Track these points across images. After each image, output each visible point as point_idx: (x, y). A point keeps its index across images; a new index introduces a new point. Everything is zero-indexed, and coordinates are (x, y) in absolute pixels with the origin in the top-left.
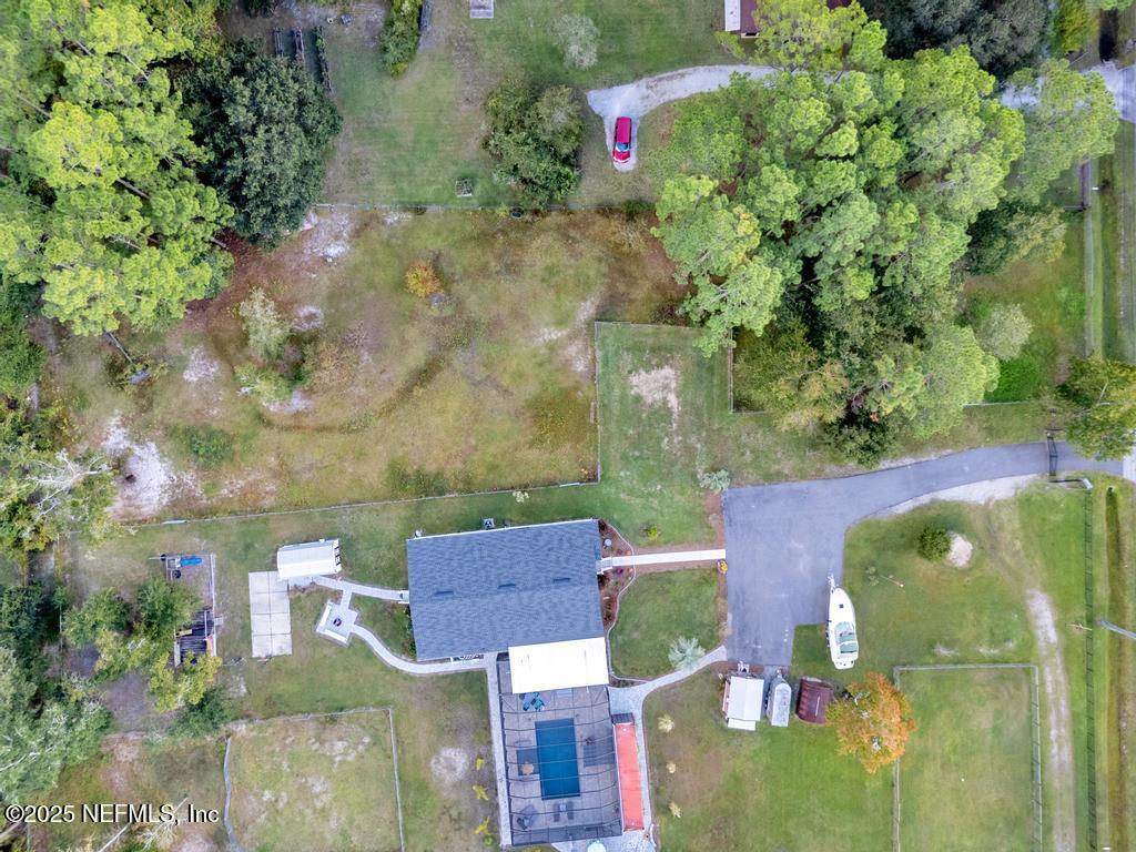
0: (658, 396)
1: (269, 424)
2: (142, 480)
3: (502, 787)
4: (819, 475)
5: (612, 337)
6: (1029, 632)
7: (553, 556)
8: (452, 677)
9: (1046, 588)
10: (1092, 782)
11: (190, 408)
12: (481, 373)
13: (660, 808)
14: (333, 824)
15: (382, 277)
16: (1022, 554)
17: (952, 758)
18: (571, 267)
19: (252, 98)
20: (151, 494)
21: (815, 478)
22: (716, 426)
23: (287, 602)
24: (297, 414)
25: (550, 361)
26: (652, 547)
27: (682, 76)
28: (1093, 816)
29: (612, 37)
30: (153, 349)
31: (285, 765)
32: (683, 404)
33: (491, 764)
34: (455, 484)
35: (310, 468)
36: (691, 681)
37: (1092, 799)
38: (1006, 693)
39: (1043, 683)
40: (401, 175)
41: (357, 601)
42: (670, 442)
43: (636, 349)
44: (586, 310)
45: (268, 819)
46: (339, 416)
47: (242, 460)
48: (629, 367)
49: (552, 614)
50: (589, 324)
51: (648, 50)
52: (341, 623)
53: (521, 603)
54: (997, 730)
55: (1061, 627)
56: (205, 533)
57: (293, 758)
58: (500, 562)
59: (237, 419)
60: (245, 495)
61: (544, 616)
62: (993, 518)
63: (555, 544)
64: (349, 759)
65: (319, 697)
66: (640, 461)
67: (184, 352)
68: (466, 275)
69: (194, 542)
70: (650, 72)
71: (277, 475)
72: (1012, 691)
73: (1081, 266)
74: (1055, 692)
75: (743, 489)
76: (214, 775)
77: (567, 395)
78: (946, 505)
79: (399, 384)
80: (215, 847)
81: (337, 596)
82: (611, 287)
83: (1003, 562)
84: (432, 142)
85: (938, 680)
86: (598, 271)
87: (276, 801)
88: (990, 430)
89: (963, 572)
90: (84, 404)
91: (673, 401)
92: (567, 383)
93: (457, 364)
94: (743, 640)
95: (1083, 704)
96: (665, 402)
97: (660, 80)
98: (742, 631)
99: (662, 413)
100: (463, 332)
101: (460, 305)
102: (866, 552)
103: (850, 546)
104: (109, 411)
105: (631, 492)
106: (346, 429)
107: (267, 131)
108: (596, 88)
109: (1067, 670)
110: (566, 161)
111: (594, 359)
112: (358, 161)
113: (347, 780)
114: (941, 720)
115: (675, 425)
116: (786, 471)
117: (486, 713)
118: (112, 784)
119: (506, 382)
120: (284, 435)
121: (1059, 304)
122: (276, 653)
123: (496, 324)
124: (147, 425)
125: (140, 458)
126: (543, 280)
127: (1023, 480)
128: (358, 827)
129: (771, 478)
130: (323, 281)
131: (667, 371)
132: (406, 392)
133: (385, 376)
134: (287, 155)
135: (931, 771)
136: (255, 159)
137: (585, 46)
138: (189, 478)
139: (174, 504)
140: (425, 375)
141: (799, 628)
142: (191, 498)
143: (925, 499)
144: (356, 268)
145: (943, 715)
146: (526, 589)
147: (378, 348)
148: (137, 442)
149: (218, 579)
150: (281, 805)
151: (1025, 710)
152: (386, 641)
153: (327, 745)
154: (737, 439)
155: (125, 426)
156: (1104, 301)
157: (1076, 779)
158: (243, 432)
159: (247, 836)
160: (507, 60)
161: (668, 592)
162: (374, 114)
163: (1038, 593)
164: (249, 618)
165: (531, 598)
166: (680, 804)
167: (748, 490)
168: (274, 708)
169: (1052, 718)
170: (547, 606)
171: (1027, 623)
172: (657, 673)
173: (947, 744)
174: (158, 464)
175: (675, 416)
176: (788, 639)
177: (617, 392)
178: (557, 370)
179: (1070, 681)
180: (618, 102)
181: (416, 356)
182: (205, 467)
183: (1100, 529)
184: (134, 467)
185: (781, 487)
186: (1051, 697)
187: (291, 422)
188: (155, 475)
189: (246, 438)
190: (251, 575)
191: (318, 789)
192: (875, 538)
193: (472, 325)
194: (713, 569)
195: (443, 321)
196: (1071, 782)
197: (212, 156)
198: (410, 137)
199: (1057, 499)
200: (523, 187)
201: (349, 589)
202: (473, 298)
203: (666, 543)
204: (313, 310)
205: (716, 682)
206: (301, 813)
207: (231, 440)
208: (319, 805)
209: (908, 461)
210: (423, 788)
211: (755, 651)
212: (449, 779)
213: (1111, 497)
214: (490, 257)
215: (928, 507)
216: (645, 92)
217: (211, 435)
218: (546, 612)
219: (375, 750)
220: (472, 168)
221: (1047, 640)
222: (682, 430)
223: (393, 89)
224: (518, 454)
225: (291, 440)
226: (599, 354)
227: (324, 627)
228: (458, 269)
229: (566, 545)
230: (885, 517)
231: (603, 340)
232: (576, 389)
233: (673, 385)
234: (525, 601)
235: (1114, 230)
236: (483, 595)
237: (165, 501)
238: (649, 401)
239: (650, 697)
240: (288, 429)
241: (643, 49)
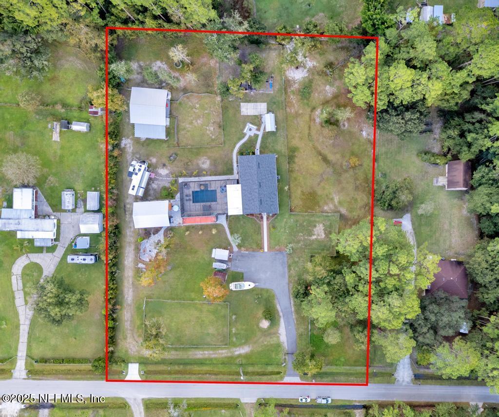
0: (316, 233)
1: (312, 111)
2: (297, 71)
3: (196, 179)
4: (290, 282)
5: (334, 218)
6: (238, 346)
7: (268, 199)
8: (232, 165)
9: (252, 351)
10: (191, 364)
11: (318, 87)
12: (325, 177)
13: (188, 228)
14: (187, 126)
15: (356, 147)
16: (263, 344)
17: (200, 320)
18: (357, 207)
19: (412, 119)
20: (292, 74)
21: (289, 280)
22: (305, 250)
23: (257, 114)
24: (314, 120)
25: (328, 198)
26: (269, 229)
28: (179, 364)
29: (426, 222)
30: (337, 76)
31: (206, 112)
32: (313, 240)
33: (204, 175)
34: (291, 167)
35: (298, 123)
36: (227, 239)
37: (185, 364)
38: (220, 337)
39: (222, 349)
40: (387, 155)
41: (256, 136)
42: (301, 236)
43: (331, 226)
44: (343, 211)
45: (190, 106)
46: (313, 132)
47: (301, 103)
48: (325, 224)
50: (339, 212)
51: (422, 233)
52: (250, 130)
53: (254, 189)
54: (208, 334)
55: (239, 356)
56: (280, 90)
57: (209, 114)
58: (267, 183)
59: (314, 101)
60: (291, 103)
62: (274, 335)
63: (272, 200)
64: (208, 132)
65: (227, 123)
66: (295, 226)
67: (335, 86)
68: (356, 174)
69: (277, 87)
70: (415, 233)
71: (296, 113)
72: (220, 340)
73: (351, 365)
74: (219, 353)
75: (286, 258)
76: (204, 89)
77: (317, 204)
78: (279, 321)
79: (322, 151)
80: (182, 89)
81: (258, 130)
82: (350, 219)
83: (261, 338)
84: (396, 165)
85: (224, 316)
86: (355, 215)
87: (196, 108)
88: (302, 335)
89: (258, 326)
90: (320, 54)
91: (314, 237)
92: (321, 203)
93: (328, 169)
94: (240, 256)
95: (215, 362)
96: (314, 235)
97: (413, 236)
98: (242, 256)
99: (310, 234)
100: (338, 172)
101: (346, 171)
102: (265, 295)
103: (267, 291)
104: (318, 62)
105: (286, 223)
106: (309, 135)
107: (403, 123)
108: (411, 216)
109: (226, 357)
110: (389, 205)
111: (328, 213)
112: (391, 142)
113: (201, 130)
114: (212, 317)
115: (306, 237)
116: (291, 272)
117: (220, 174)
118: (203, 58)
119: (322, 184)
120: (308, 116)
121: (339, 358)
122: (242, 110)
123: (340, 182)
124: (313, 74)
125: (303, 71)
126: (353, 197)
127: (286, 345)
128: (186, 134)
129: (289, 266)
130: (355, 129)
131: (323, 236)
132: (320, 154)
133: (325, 147)
134: (395, 128)
135: (196, 313)
136: (395, 119)
138: (296, 86)
139: (289, 81)
140: (325, 159)
141: (243, 274)
142: (290, 86)
143: (281, 314)
144: (359, 140)
145: (213, 318)
147: (334, 145)
148: (308, 71)
149: (266, 94)
150: (194, 110)
151: (214, 343)
152: (244, 144)
153: (212, 125)
154: (302, 257)
155: (314, 67)
156: (340, 373)
157: (191, 359)
158: (310, 103)
159: (185, 99)
160: (420, 189)
161: (255, 233)
162: (406, 148)
163: (250, 349)
164: (253, 102)
165: (256, 192)
166: (189, 234)
167: (286, 259)
168: (225, 109)
169: (211, 352)
171: (241, 345)
172: (230, 228)
173: (205, 319)
174: (301, 77)
175: (309, 238)
176: (239, 270)
177: (317, 219)
178: (325, 201)
179: (223, 358)
180: (406, 223)
181: (331, 157)
182: (300, 91)
183: (270, 369)
184: (300, 70)
185: (286, 270)
186: (217, 352)
187: (312, 118)
188: (298, 75)
189: (308, 104)
190: (266, 103)
191: (199, 122)
192: (270, 298)
193: (340, 174)
194: (262, 248)
195: (341, 166)
196: (190, 357)
197: (396, 105)
198: (398, 159)
199: (279, 356)
200: (382, 191)
201: (260, 134)
202: (348, 176)
203: (270, 233)
204: (346, 126)
205: (226, 246)
206: (192, 116)
207: (308, 99)
208: (194, 121)
209: (293, 309)
210: (198, 154)
211: (236, 260)
212: (200, 162)
213: (279, 373)
214: (361, 181)
215: (279, 315)
216: (409, 232)
217: (309, 93)
218: (251, 197)
219: (210, 139)
220: (388, 177)
221: (235, 351)
222: (305, 240)
223: (413, 154)
224: (299, 187)
225: (307, 117)
226: (330, 214)
227: (249, 125)
228: (357, 171)
229: (272, 203)
230: (276, 301)
231: (333, 216)
232: (319, 206)
233: (319, 237)
235: (362, 377)
236: (257, 178)
237: (290, 78)
238: (314, 230)
239: (222, 226)
240: (310, 115)
241: (423, 231)
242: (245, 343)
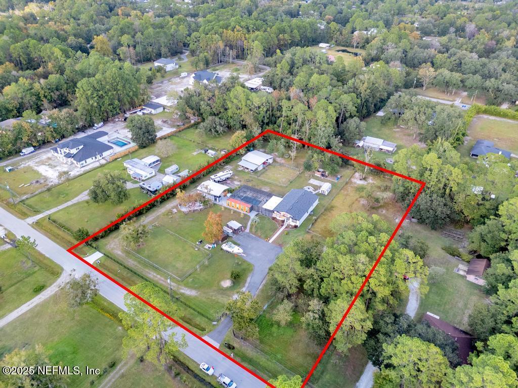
6: (189, 287)
7: (297, 210)
9: (196, 297)
13: (225, 208)
14: (270, 174)
16: (210, 298)
17: (178, 255)
20: (356, 181)
23: (319, 185)
26: (282, 233)
34: (325, 213)
35: (345, 198)
36: (247, 222)
41: (311, 192)
45: (279, 169)
49: (285, 205)
53: (292, 202)
54: (174, 266)
55: (183, 294)
57: (287, 175)
58: (303, 204)
60: (346, 189)
64: (280, 180)
65: (296, 181)
69: (341, 181)
71: (347, 194)
72: (179, 274)
78: (241, 288)
81: (314, 190)
83: (213, 292)
87: (281, 171)
89: (219, 282)
90: (381, 181)
94: (246, 235)
102: (245, 266)
103: (249, 264)
104: (378, 183)
106: (351, 205)
113: (277, 178)
114: (189, 258)
120: (356, 198)
121: (277, 353)
122: (310, 181)
130: (390, 216)
135: (180, 249)
138: (356, 185)
142: (351, 184)
143: (247, 285)
146: (294, 204)
148: (368, 183)
153: (285, 179)
155: (373, 183)
161: (270, 230)
164: (320, 181)
166: (223, 211)
168: (299, 177)
169: (162, 278)
170: (288, 205)
171: (192, 288)
173: (183, 256)
176: (239, 242)
182: (357, 188)
183: (198, 320)
184: (363, 181)
187: (358, 200)
188: (359, 182)
189: (359, 194)
192: (247, 270)
194: (268, 237)
199: (217, 314)
206: (276, 172)
209: (261, 287)
210: (265, 185)
211: (242, 235)
213: (203, 330)
221: (183, 289)
223: (438, 246)
224: (324, 224)
227: (309, 187)
229: (298, 213)
230: (250, 275)
237: (353, 181)
239: (250, 217)
242: (195, 289)
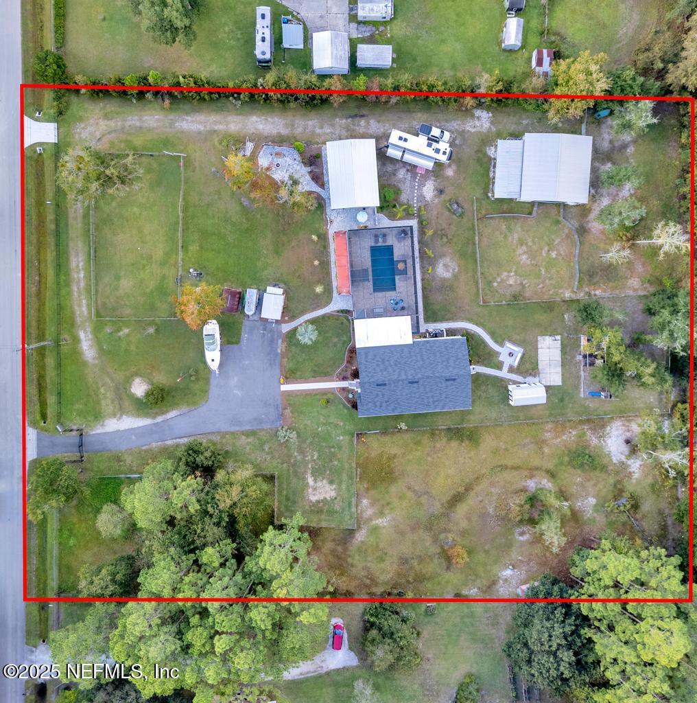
0: (319, 484)
1: (548, 471)
2: (621, 441)
3: (417, 254)
4: (224, 435)
5: (346, 519)
6: (97, 337)
7: (386, 398)
8: (444, 319)
9: (85, 364)
10: (57, 245)
11: (593, 482)
12: (424, 499)
13: (323, 237)
14: (516, 236)
15: (481, 557)
16: (100, 385)
17: (145, 262)
18: (369, 562)
20: (616, 433)
21: (227, 433)
22: (285, 465)
23: (540, 367)
24: (531, 477)
25: (383, 506)
26: (324, 392)
27: (301, 674)
28: (57, 222)
29: (342, 697)
30: (613, 518)
31: (543, 272)
32: (304, 479)
33: (422, 267)
34: (440, 434)
35: (525, 445)
36: (303, 313)
37: (58, 234)
38: (112, 300)
39: (89, 306)
40: (468, 617)
41: (499, 366)
42: (312, 456)
43: (332, 513)
44: (360, 536)
45: (554, 241)
46: (507, 475)
47: (564, 451)
48: (336, 502)
49: (387, 363)
50: (359, 527)
51: (322, 689)
52: (509, 353)
53: (406, 371)
54: (118, 278)
55: (77, 340)
56: (586, 408)
57: (538, 276)
58: (417, 395)
59: (566, 475)
60: (562, 430)
61: (392, 362)
62: (118, 407)
63: (384, 404)
64: (506, 274)
65: (523, 310)
66: (331, 445)
67: (595, 515)
68: (431, 558)
69: (592, 404)
70: (321, 676)
71: (544, 442)
72: (108, 301)
73: (60, 559)
74: (80, 301)
75: (269, 427)
76: (585, 268)
77: (373, 485)
78: (147, 415)
79: (472, 494)
80: (585, 225)
81: (511, 370)
82: (346, 550)
83: (112, 380)
84: (449, 635)
85: (153, 308)
86: (353, 559)
87: (549, 251)
88: (119, 460)
89: (137, 374)
90: (653, 486)
91: (310, 481)
92: (372, 492)
93: (438, 505)
94: (272, 336)
95: (63, 292)
96: (315, 480)
97: (315, 671)
98: (272, 341)
99: (317, 474)
100: (432, 525)
101: (435, 539)
102: (196, 387)
103: (205, 391)
104: (639, 482)
105: (336, 426)
106: (504, 467)
108: (352, 667)
109: (73, 313)
110: (373, 624)
111: (357, 506)
112: (493, 625)
113: (508, 261)
114: (152, 285)
115: (310, 466)
116: (244, 437)
117: (425, 297)
118: (643, 265)
119: (410, 494)
120: (539, 465)
121: (75, 536)
122: (547, 338)
123: (414, 528)
124: (617, 473)
125: (622, 453)
126: (386, 554)
127: (99, 430)
128: (501, 233)
129: (252, 433)
130: (515, 555)
131: (314, 499)
132: (468, 489)
133: (480, 498)
135: (159, 254)
137: (362, 693)
138: (595, 441)
139: (603, 426)
140: (456, 499)
141: (238, 342)
142: (594, 430)
143: (159, 419)
144: (496, 562)
145: (151, 287)
146: (403, 381)
147: (484, 515)
148: (623, 463)
149: (579, 381)
150: (546, 248)
151: (100, 290)
152: (483, 342)
153: (519, 282)
154: (273, 457)
155: (630, 473)
156: (46, 537)
157: (67, 245)
158: (563, 468)
159: (566, 231)
160: (405, 683)
161: (316, 366)
162: (483, 652)
163: (90, 361)
164: (562, 359)
165: (400, 375)
166: (313, 241)
167: (267, 426)
168: (549, 306)
169: (82, 284)
170: (390, 370)
171: (98, 342)
172: (324, 317)
173: (148, 271)
174: (611, 450)
175: (309, 472)
176: (245, 336)
177: (344, 486)
178: (379, 500)
179: (71, 307)
180: (341, 658)
181: (461, 510)
182: (585, 447)
183: (51, 400)
184: (625, 449)
185: (247, 428)
186: (83, 297)
187: (535, 472)
188: (613, 443)
189: (561, 464)
190: (560, 384)
191: (524, 257)
192: (190, 396)
193: (429, 528)
194: (288, 379)
195: (445, 530)
196: (71, 244)
198: (462, 639)
199: (78, 418)
200: (398, 610)
201: (504, 373)
202: (428, 544)
203: (316, 394)
204: (521, 538)
205: (289, 312)
206: (534, 243)
207: (570, 463)
208: (524, 248)
209: (169, 442)
210: (462, 255)
211: (265, 329)
212: (447, 260)
213: (44, 417)
214: (417, 568)
215: (157, 415)
216: (324, 665)
217: (581, 466)
218: (391, 366)
219: (491, 278)
220: (426, 620)
221: (85, 332)
222: (305, 463)
223: (471, 667)
224: (403, 451)
225: (536, 462)
226: (354, 509)
227: (519, 351)
228: (436, 561)
229: (378, 404)
230: (184, 409)
231: (351, 517)
232: (367, 489)
233: (310, 490)
234: (403, 373)
235: (39, 580)
236: (428, 377)
237: (608, 428)
238: (325, 481)
239: (328, 303)
240: (537, 469)
241: (324, 690)
242: (101, 350)
